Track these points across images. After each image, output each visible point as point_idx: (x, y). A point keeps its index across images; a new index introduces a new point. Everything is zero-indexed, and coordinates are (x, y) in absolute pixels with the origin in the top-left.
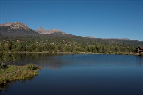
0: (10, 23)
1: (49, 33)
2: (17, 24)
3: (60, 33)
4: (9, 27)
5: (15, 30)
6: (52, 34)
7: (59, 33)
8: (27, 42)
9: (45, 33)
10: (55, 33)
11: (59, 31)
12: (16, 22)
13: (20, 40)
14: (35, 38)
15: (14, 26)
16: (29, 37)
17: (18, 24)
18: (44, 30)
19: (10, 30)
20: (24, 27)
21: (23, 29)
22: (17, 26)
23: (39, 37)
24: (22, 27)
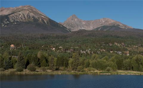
0: (8, 9)
1: (91, 28)
2: (22, 10)
3: (116, 27)
4: (7, 17)
5: (20, 24)
6: (98, 28)
7: (114, 26)
8: (30, 49)
9: (83, 28)
10: (105, 27)
11: (112, 22)
12: (20, 7)
13: (17, 45)
14: (56, 40)
15: (15, 14)
16: (44, 38)
17: (25, 10)
18: (80, 22)
19: (7, 24)
20: (36, 17)
21: (35, 20)
22: (22, 15)
23: (65, 37)
24: (33, 17)
